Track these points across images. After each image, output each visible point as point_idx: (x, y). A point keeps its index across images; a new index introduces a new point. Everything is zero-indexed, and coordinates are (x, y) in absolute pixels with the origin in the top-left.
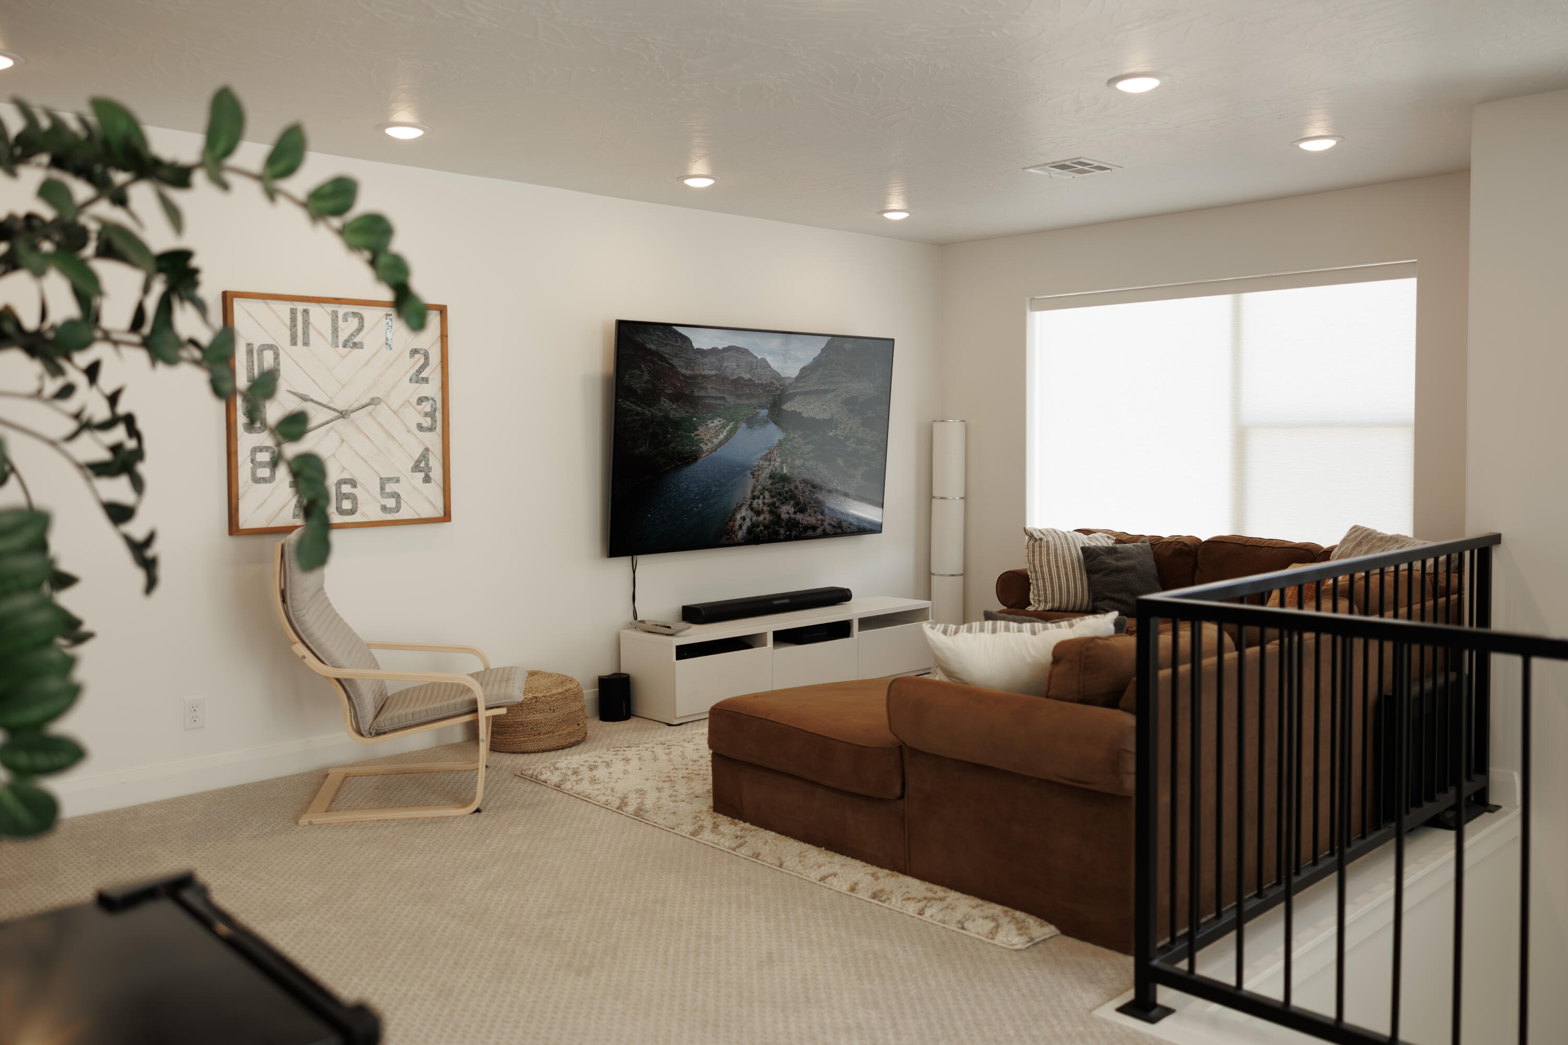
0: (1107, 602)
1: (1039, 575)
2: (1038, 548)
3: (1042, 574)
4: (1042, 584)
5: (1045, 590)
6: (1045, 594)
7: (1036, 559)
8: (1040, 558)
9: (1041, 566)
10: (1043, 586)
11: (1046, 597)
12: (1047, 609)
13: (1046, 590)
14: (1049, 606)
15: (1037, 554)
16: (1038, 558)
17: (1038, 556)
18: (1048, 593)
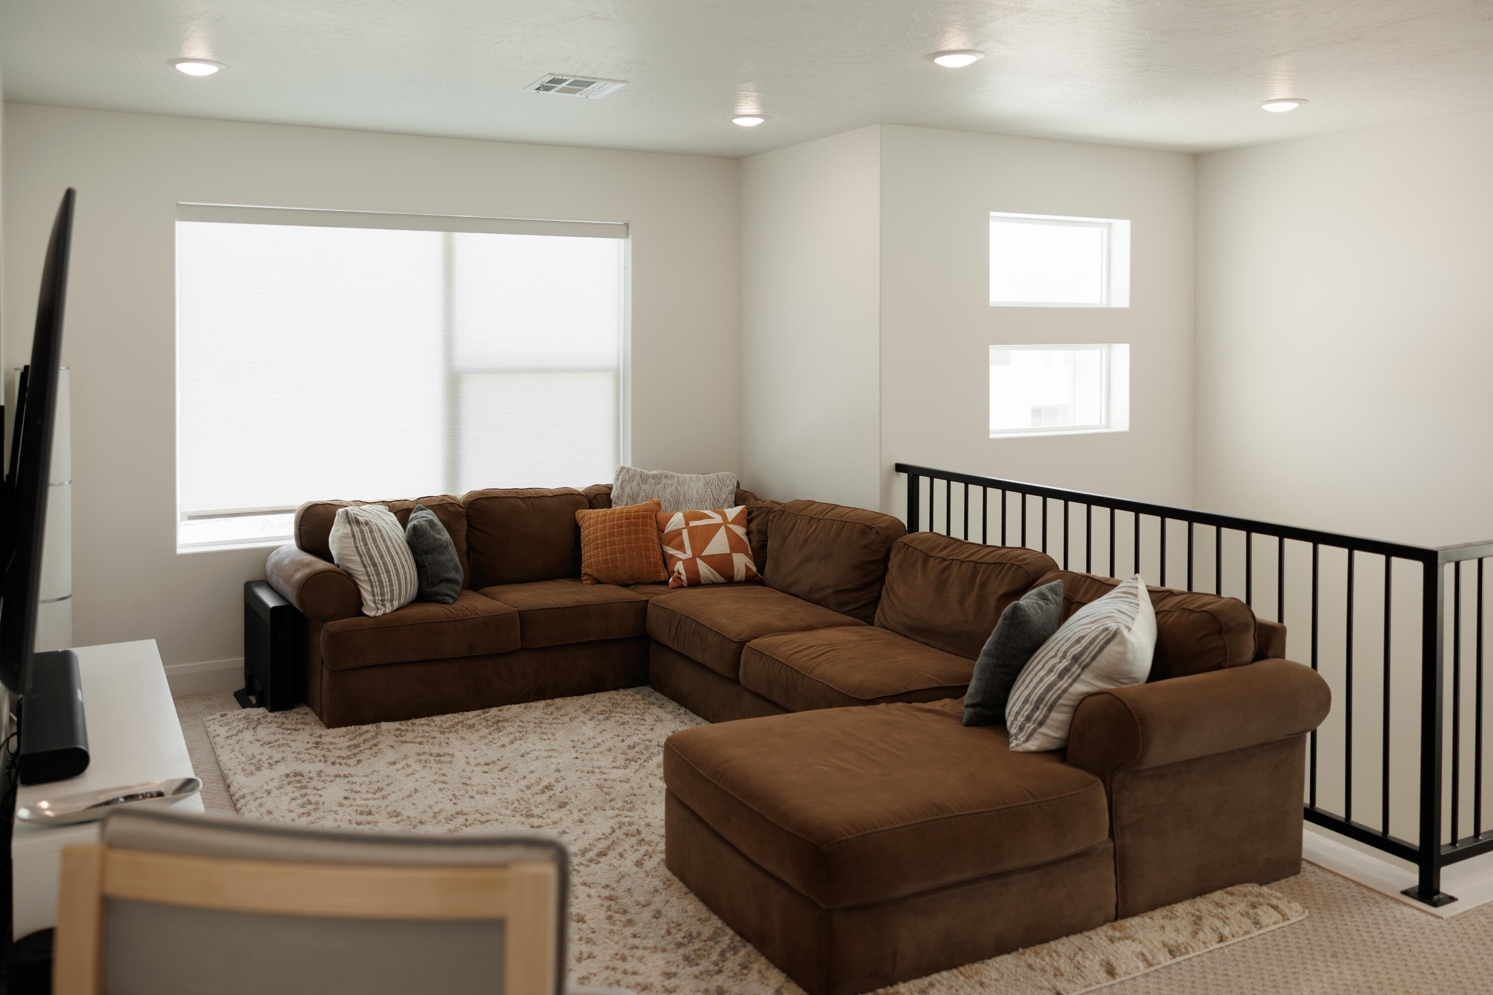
0: (444, 584)
1: (381, 568)
2: (369, 535)
3: (384, 566)
4: (386, 578)
5: (391, 585)
6: (392, 591)
7: (371, 548)
8: (377, 547)
9: (382, 557)
10: (389, 581)
11: (392, 594)
12: (395, 608)
13: (393, 586)
14: (396, 604)
15: (370, 542)
16: (374, 547)
17: (373, 545)
18: (395, 589)
